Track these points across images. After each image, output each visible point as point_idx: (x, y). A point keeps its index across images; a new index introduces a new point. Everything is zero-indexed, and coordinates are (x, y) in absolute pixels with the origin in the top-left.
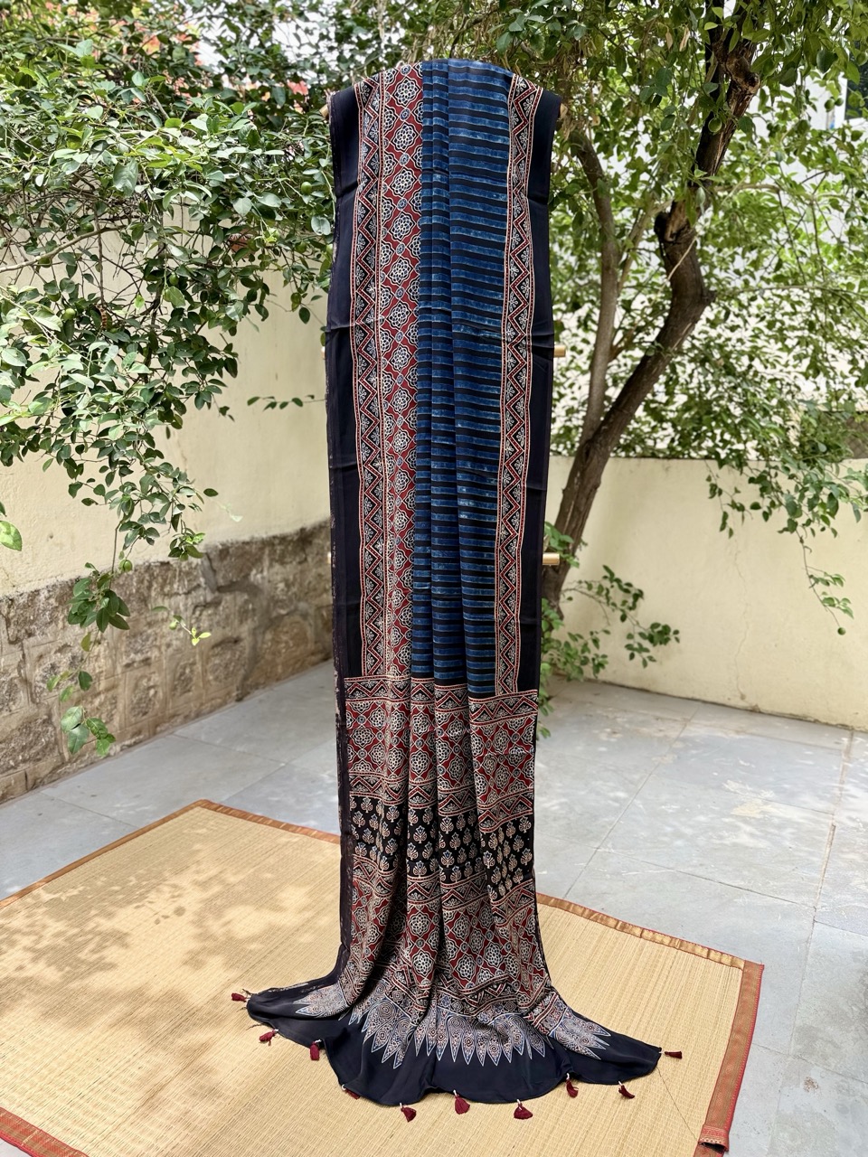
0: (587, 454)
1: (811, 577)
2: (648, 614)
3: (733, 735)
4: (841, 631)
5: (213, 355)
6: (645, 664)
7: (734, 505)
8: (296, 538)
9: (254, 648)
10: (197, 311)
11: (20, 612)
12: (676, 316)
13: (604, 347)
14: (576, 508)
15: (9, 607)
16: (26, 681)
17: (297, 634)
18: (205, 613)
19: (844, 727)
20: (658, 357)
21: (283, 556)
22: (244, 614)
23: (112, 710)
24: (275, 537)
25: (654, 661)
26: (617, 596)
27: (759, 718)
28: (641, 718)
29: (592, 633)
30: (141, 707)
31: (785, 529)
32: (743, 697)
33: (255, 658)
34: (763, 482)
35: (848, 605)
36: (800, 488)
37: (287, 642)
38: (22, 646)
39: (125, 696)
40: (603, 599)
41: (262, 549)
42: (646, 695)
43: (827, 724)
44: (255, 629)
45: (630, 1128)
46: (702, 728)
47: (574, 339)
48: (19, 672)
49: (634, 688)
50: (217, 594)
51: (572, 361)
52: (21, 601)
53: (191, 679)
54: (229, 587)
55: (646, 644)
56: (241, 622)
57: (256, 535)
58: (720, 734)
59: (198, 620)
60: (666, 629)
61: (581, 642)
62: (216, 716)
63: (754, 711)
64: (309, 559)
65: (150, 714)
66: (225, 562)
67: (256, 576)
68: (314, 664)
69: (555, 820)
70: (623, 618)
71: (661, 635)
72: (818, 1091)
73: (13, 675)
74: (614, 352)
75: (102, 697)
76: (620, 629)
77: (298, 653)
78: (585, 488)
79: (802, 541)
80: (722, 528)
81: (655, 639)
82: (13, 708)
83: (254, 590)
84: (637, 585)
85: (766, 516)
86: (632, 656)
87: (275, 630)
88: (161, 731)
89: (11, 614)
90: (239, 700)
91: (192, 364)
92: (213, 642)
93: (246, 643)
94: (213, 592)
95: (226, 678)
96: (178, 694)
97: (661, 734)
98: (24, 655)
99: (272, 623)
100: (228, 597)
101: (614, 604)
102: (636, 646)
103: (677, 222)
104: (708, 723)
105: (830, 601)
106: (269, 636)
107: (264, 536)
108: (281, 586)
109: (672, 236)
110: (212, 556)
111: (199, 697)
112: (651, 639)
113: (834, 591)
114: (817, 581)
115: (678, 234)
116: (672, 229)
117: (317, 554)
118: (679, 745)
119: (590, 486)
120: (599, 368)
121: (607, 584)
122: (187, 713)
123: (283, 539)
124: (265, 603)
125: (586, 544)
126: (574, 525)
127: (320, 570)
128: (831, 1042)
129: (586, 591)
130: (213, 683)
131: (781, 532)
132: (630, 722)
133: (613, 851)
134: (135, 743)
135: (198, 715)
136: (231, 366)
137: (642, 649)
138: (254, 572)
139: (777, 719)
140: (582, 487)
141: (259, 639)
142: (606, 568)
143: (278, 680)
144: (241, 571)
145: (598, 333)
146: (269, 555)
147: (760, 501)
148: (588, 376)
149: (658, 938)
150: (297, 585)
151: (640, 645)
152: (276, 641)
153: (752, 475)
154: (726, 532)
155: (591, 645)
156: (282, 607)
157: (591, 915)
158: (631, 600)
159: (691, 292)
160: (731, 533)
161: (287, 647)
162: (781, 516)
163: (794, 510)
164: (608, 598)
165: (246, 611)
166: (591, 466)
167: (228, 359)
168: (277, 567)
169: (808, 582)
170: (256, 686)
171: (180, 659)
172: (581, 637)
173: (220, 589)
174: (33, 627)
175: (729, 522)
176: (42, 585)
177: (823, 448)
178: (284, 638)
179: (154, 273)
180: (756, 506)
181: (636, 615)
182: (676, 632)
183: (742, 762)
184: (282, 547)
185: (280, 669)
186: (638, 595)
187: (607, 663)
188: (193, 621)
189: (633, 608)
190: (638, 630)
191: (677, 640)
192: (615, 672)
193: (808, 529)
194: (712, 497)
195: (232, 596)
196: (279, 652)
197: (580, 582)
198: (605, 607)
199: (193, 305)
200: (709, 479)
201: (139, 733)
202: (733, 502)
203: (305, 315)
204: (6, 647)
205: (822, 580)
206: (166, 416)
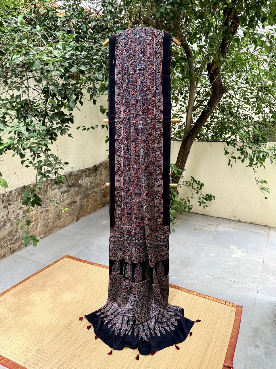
0: (186, 142)
1: (257, 180)
2: (205, 191)
3: (232, 230)
4: (266, 198)
5: (66, 117)
6: (204, 207)
7: (232, 157)
8: (93, 168)
9: (81, 204)
10: (60, 103)
11: (6, 198)
12: (214, 97)
13: (191, 108)
14: (182, 159)
15: (3, 197)
16: (9, 219)
17: (94, 199)
18: (65, 194)
19: (267, 226)
20: (208, 111)
21: (89, 174)
22: (77, 194)
23: (37, 226)
24: (86, 169)
25: (207, 206)
26: (195, 186)
27: (240, 224)
28: (203, 224)
29: (188, 198)
30: (46, 225)
31: (249, 166)
32: (235, 217)
33: (81, 207)
34: (241, 150)
35: (269, 190)
36: (254, 153)
37: (91, 202)
38: (8, 208)
39: (41, 222)
40: (191, 187)
41: (82, 173)
42: (205, 217)
43: (262, 225)
44: (81, 198)
45: (203, 361)
46: (222, 228)
47: (181, 102)
48: (7, 217)
49: (201, 214)
50: (68, 188)
51: (180, 109)
52: (7, 194)
53: (61, 215)
54: (73, 186)
55: (205, 201)
56: (77, 196)
57: (80, 169)
58: (228, 229)
59: (63, 196)
60: (211, 196)
61: (184, 201)
62: (69, 226)
63: (238, 221)
64: (97, 175)
65: (49, 227)
66: (71, 178)
67: (81, 182)
68: (100, 208)
69: (177, 260)
70: (197, 193)
71: (209, 198)
72: (259, 348)
73: (5, 218)
74: (194, 109)
75: (34, 223)
76: (196, 196)
77: (95, 205)
78: (185, 153)
79: (254, 169)
80: (229, 165)
81: (208, 199)
82: (6, 228)
83: (80, 186)
84: (202, 182)
85: (243, 161)
86: (200, 205)
87: (87, 198)
88: (52, 232)
89: (4, 199)
90: (77, 221)
91: (59, 121)
92: (68, 203)
93: (78, 203)
94: (67, 187)
95: (72, 214)
96: (57, 220)
97: (210, 230)
98: (8, 211)
99: (86, 196)
100: (72, 189)
101: (194, 189)
102: (201, 202)
103: (214, 67)
104: (224, 226)
105: (262, 189)
106: (85, 200)
107: (83, 169)
108: (89, 184)
109: (212, 71)
110: (66, 176)
111: (64, 220)
112: (206, 199)
113: (264, 185)
114: (259, 182)
115: (215, 71)
116: (213, 69)
117: (100, 173)
118: (215, 233)
119: (187, 152)
120: (189, 114)
121: (192, 182)
122: (60, 226)
123: (89, 169)
124: (84, 190)
125: (186, 170)
126: (182, 165)
127: (101, 178)
128: (263, 332)
129: (186, 184)
130: (68, 216)
131: (247, 166)
132: (200, 226)
133: (195, 270)
134: (44, 236)
135: (64, 226)
136: (72, 120)
137: (203, 203)
138: (80, 180)
139: (246, 224)
140: (184, 153)
141: (82, 201)
142: (192, 177)
143: (89, 214)
144: (76, 180)
145: (189, 101)
146: (85, 175)
147: (240, 156)
148: (186, 114)
149: (210, 298)
150: (94, 183)
151: (203, 201)
152: (88, 202)
153: (238, 148)
154: (230, 166)
155: (187, 202)
156: (89, 191)
157: (189, 291)
158: (200, 187)
159: (219, 89)
160: (231, 166)
161: (91, 203)
162: (247, 161)
163: (252, 160)
164: (193, 187)
165: (78, 193)
166: (187, 146)
167: (70, 118)
168: (87, 178)
169: (256, 182)
170: (82, 216)
171: (58, 209)
172: (184, 200)
173: (69, 186)
174: (10, 202)
175: (231, 163)
176: (13, 189)
177: (261, 139)
178: (90, 200)
179: (46, 91)
180: (239, 158)
181: (201, 191)
182: (214, 197)
183: (235, 239)
184: (89, 172)
185: (89, 210)
186: (202, 185)
187: (192, 208)
188: (61, 197)
189: (200, 189)
190: (202, 196)
191: (214, 199)
192: (195, 209)
193: (256, 166)
194: (225, 155)
195: (73, 188)
196: (89, 205)
197: (184, 182)
198: (192, 189)
199: (59, 101)
200: (224, 149)
201: (46, 233)
202: (232, 156)
203: (95, 102)
204: (3, 209)
205: (260, 181)
206: (52, 138)
